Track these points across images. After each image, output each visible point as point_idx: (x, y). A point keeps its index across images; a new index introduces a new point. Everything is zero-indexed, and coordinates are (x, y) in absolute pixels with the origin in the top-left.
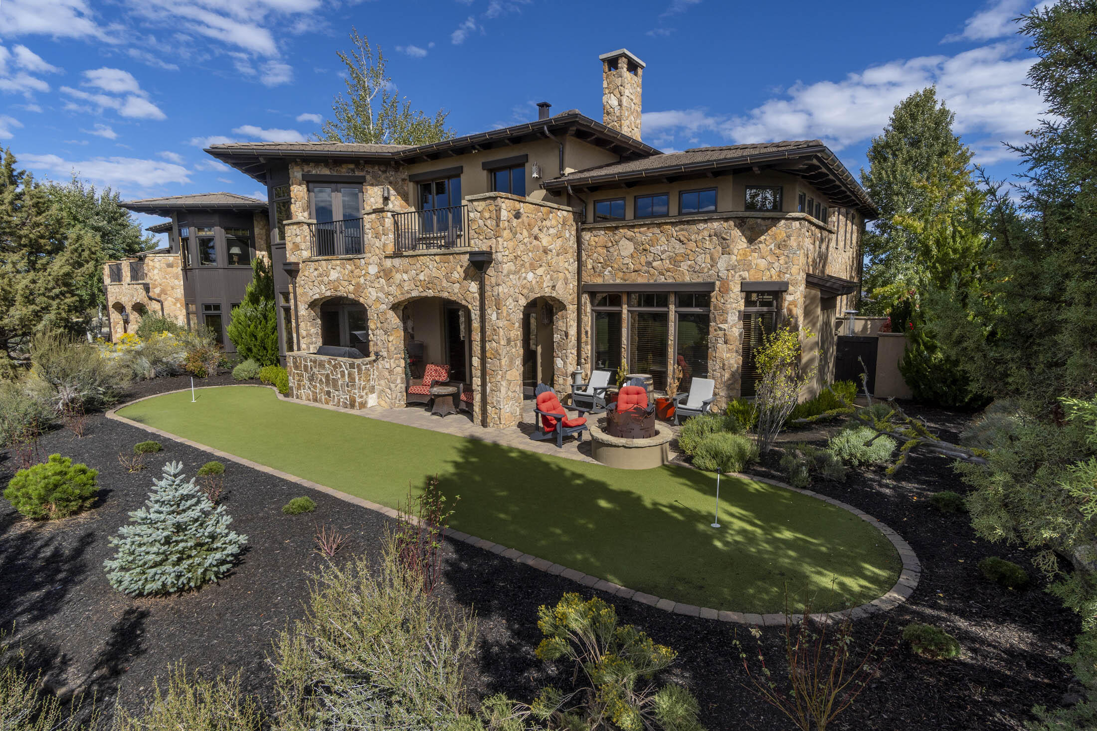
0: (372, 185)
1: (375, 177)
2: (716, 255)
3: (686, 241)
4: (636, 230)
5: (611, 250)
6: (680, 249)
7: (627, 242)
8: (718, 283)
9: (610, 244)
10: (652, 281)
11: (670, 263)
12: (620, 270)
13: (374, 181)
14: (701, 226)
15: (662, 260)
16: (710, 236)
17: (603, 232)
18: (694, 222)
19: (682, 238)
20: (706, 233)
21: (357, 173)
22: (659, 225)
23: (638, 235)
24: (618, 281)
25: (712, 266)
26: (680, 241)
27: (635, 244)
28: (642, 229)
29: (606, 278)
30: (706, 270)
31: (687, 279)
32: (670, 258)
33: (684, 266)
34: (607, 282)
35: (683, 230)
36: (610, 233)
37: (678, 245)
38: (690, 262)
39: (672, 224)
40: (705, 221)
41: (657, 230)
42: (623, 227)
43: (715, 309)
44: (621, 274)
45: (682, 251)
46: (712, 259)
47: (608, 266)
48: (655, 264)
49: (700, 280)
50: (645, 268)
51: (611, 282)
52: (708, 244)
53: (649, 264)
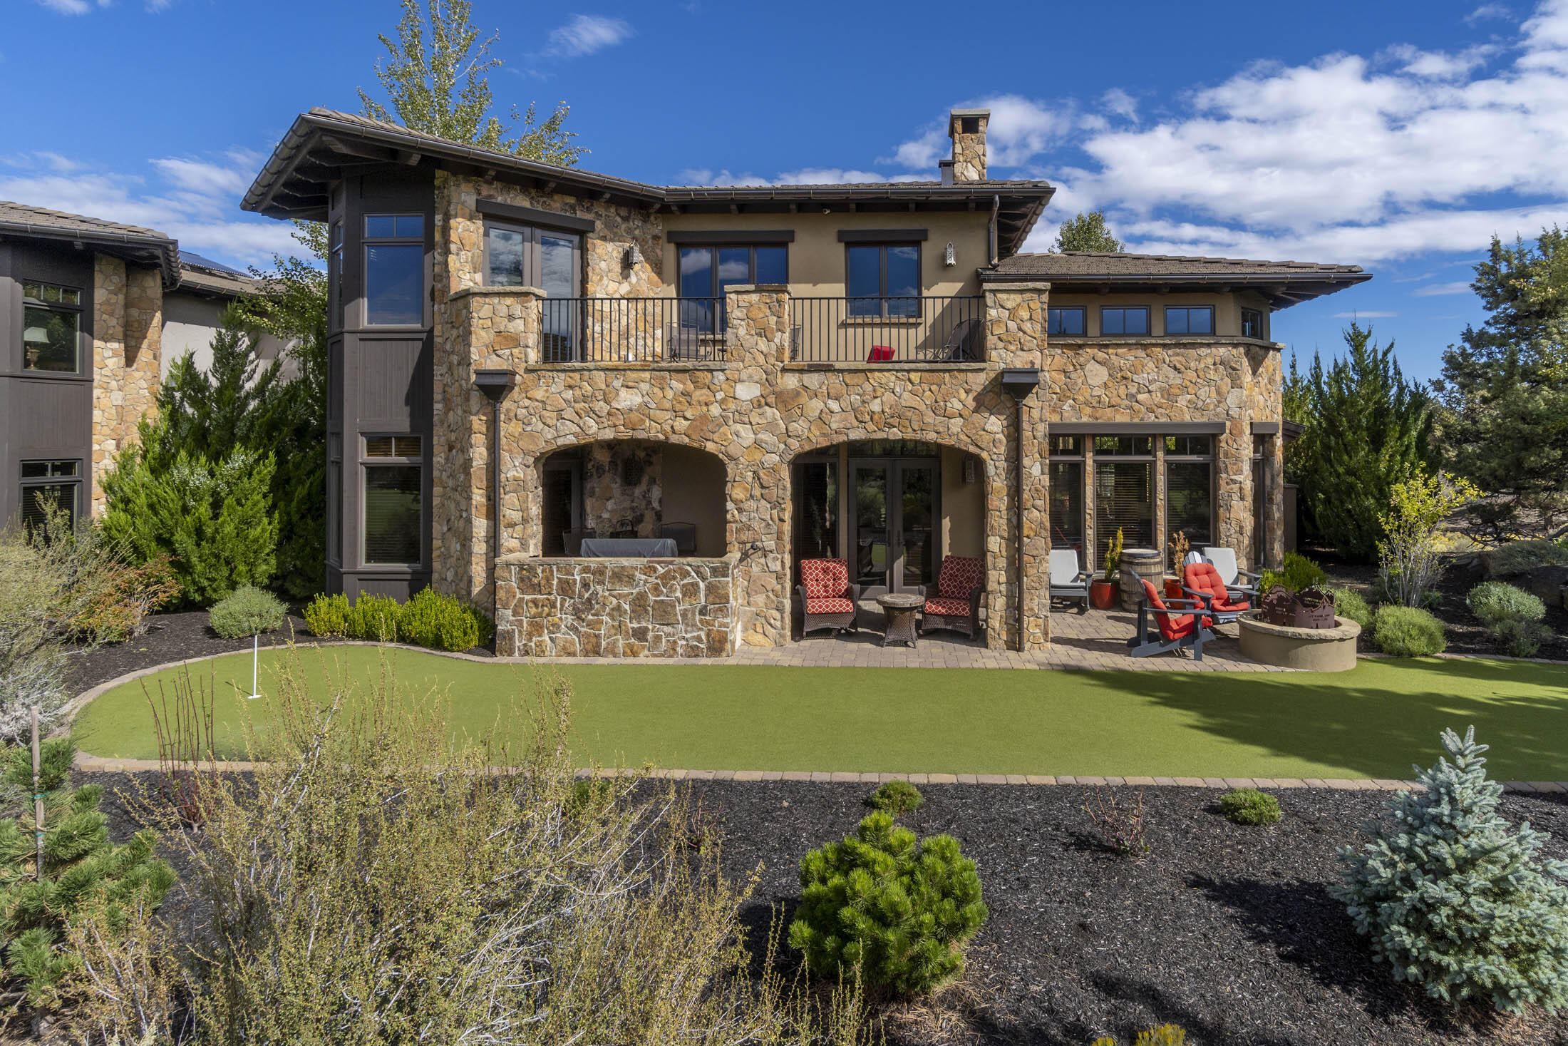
0: (604, 238)
1: (609, 225)
2: (1224, 389)
3: (1183, 369)
4: (1111, 351)
5: (1072, 376)
6: (1176, 379)
7: (1097, 366)
8: (1228, 423)
9: (1071, 368)
10: (1136, 420)
11: (1162, 396)
12: (1087, 403)
13: (606, 232)
14: (1203, 351)
15: (1149, 392)
16: (1215, 364)
17: (1059, 351)
18: (1193, 346)
19: (1178, 366)
20: (1210, 361)
21: (579, 214)
22: (1145, 347)
23: (1113, 357)
24: (1085, 419)
25: (1219, 402)
26: (1175, 368)
27: (1109, 370)
28: (1120, 351)
29: (1065, 414)
30: (1212, 407)
31: (1187, 418)
32: (1162, 390)
33: (1182, 401)
34: (1067, 421)
35: (1178, 355)
36: (1071, 353)
37: (1171, 373)
38: (1189, 397)
39: (1164, 346)
40: (1209, 345)
41: (1141, 353)
42: (1091, 346)
43: (1226, 455)
44: (1088, 410)
45: (1179, 381)
46: (1218, 393)
47: (1069, 397)
48: (1140, 397)
49: (1205, 420)
50: (1126, 402)
51: (1074, 420)
52: (1212, 375)
53: (1131, 397)
